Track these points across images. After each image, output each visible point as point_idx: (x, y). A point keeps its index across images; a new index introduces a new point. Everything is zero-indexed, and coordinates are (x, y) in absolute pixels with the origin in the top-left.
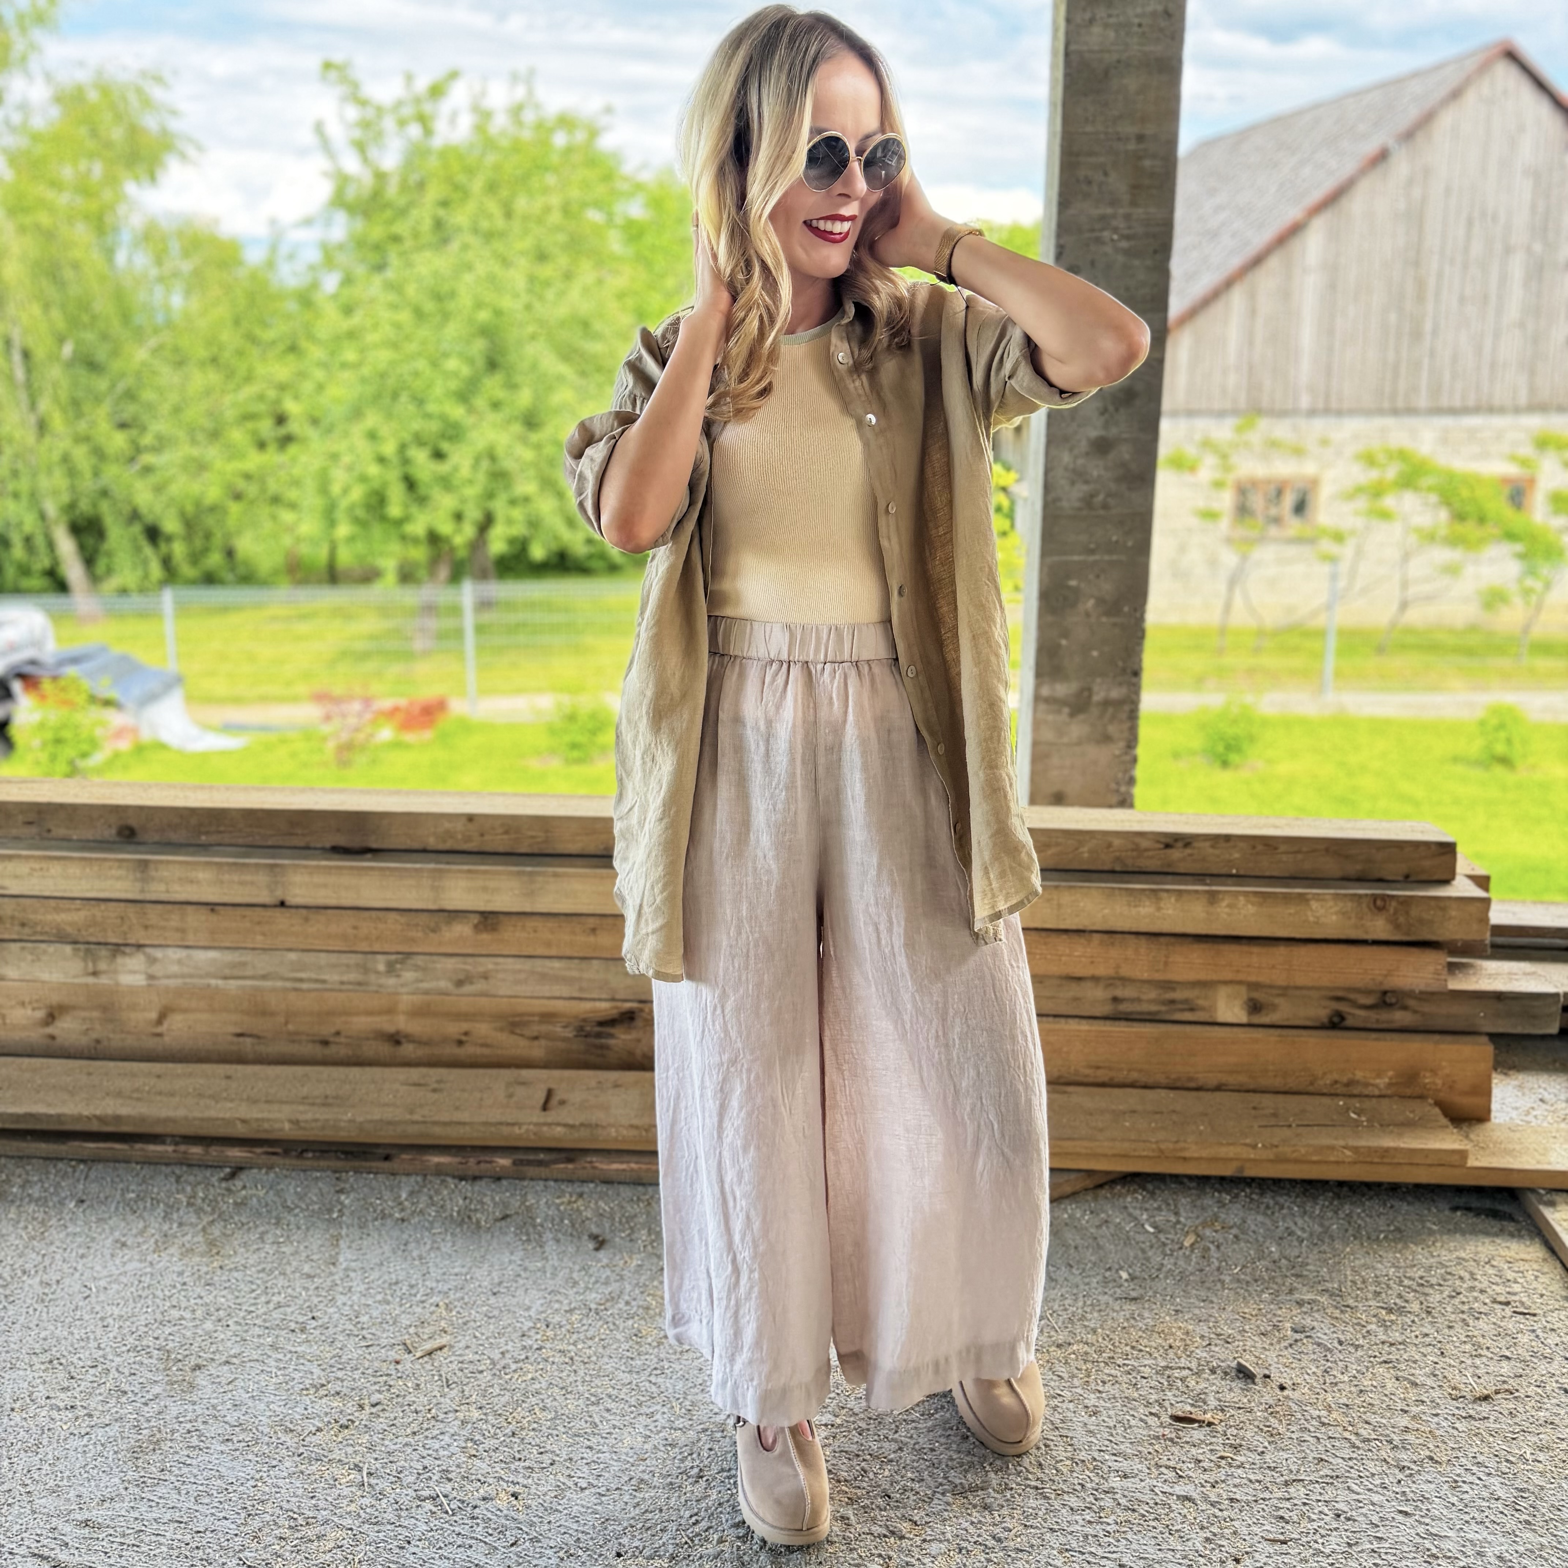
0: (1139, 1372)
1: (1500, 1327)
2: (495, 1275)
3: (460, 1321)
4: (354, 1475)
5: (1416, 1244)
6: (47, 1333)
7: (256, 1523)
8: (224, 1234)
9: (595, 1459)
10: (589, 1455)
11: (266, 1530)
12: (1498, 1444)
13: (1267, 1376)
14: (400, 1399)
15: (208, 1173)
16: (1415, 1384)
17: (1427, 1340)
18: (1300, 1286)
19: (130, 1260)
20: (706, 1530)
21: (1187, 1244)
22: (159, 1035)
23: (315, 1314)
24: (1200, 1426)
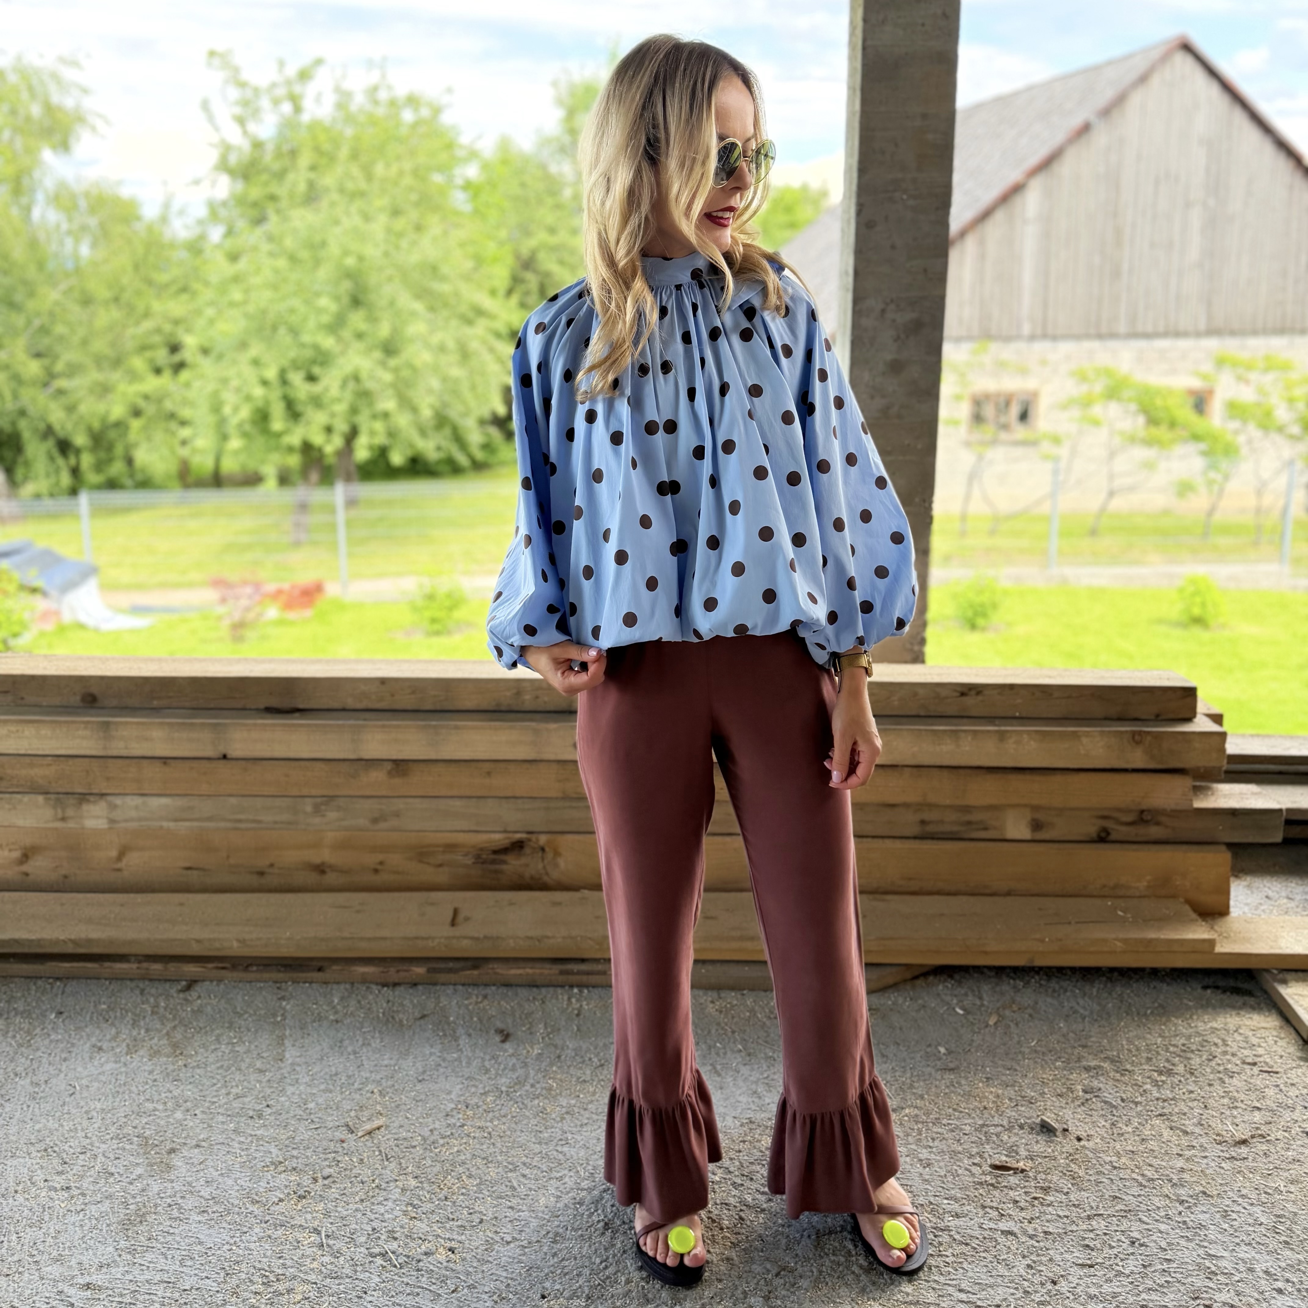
0: (961, 1130)
1: (1250, 1083)
2: (419, 1065)
3: (393, 1105)
4: (314, 1238)
5: (1177, 1018)
6: (41, 1125)
7: (234, 1281)
8: (185, 1037)
9: (516, 1217)
10: (510, 1213)
11: (243, 1287)
12: (1257, 1179)
13: (1066, 1130)
14: (348, 1172)
15: (167, 985)
16: (1186, 1133)
17: (1192, 1096)
18: (1086, 1055)
19: (107, 1062)
20: (615, 1274)
21: (991, 1023)
22: (119, 870)
23: (269, 1103)
24: (1015, 1173)
